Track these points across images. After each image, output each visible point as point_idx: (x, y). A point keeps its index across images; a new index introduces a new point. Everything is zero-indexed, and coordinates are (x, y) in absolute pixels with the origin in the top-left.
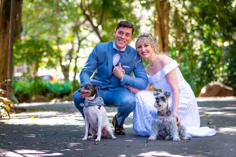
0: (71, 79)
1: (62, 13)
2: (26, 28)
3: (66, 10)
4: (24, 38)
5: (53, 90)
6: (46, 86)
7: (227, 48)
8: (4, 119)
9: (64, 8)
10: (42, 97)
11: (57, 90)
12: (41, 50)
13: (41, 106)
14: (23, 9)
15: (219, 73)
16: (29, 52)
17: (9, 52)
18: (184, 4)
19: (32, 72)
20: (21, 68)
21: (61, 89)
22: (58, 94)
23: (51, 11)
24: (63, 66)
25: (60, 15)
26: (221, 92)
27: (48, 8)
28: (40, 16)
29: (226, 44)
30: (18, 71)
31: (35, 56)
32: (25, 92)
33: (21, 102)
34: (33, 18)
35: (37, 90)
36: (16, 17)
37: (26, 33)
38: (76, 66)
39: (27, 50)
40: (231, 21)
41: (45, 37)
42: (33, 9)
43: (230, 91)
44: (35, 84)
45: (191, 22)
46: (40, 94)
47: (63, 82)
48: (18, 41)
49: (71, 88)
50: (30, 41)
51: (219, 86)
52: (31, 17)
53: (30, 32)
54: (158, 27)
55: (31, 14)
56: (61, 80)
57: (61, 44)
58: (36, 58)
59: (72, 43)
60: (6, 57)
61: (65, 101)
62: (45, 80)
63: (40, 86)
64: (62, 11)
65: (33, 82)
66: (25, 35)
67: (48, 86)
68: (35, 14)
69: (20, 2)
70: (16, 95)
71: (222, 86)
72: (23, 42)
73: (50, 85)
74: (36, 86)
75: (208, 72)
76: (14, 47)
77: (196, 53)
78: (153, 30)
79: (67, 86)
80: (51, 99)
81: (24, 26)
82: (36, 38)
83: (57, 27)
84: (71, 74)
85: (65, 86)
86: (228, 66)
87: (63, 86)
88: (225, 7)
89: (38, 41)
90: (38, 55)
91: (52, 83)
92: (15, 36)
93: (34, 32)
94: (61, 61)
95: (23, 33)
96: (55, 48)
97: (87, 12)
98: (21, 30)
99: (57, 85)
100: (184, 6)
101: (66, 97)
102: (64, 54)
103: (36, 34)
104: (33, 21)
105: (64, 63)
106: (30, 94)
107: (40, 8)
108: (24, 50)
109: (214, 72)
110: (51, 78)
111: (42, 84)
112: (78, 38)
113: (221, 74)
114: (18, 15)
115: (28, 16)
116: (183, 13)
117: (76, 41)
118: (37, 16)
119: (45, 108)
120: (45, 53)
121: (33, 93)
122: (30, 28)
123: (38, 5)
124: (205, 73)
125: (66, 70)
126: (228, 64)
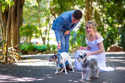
0: (46, 43)
1: (41, 13)
2: (25, 20)
3: (43, 11)
4: (24, 25)
5: (38, 49)
6: (35, 47)
7: (120, 28)
8: (17, 63)
9: (42, 10)
10: (34, 52)
11: (40, 48)
12: (32, 30)
13: (33, 56)
14: (24, 11)
15: (116, 40)
16: (26, 31)
17: (18, 31)
18: (99, 7)
19: (28, 40)
20: (23, 38)
21: (42, 48)
22: (41, 50)
23: (36, 11)
24: (42, 38)
25: (40, 13)
26: (117, 50)
27: (35, 10)
28: (32, 14)
29: (120, 26)
30: (22, 40)
31: (30, 33)
32: (26, 50)
33: (24, 54)
34: (28, 15)
35: (31, 49)
36: (20, 15)
37: (25, 22)
38: (48, 38)
39: (25, 31)
40: (122, 14)
41: (34, 24)
42: (28, 11)
43: (121, 49)
44: (30, 46)
45: (103, 15)
46: (32, 51)
47: (43, 45)
48: (22, 26)
49: (47, 48)
50: (27, 26)
51: (116, 47)
52: (27, 15)
53: (27, 21)
54: (87, 18)
55: (27, 13)
56: (42, 44)
57: (41, 27)
58: (30, 34)
59: (46, 26)
60: (17, 34)
61: (44, 54)
62: (35, 44)
63: (32, 47)
64: (41, 11)
65: (29, 45)
66: (25, 23)
67: (36, 47)
68: (29, 13)
69: (22, 8)
70: (22, 52)
71: (118, 46)
72: (24, 27)
73: (37, 46)
74: (31, 47)
75: (111, 40)
76: (20, 29)
77: (105, 31)
78: (84, 19)
79: (45, 47)
80: (38, 53)
81: (24, 19)
82: (30, 25)
83: (39, 19)
84: (46, 41)
85: (44, 47)
86: (121, 37)
87: (43, 47)
88: (120, 8)
89: (31, 26)
90: (31, 32)
91: (38, 45)
92: (20, 24)
93: (29, 22)
94: (41, 35)
95: (24, 22)
96: (38, 29)
97: (53, 12)
98: (23, 21)
99: (40, 46)
100: (100, 8)
101: (44, 52)
102: (43, 32)
103: (30, 22)
104: (28, 17)
105: (43, 36)
106: (28, 51)
107: (31, 10)
108: (24, 30)
109: (114, 40)
110: (37, 43)
111: (33, 46)
112: (49, 24)
113: (117, 41)
114: (21, 14)
115: (26, 14)
116: (99, 12)
117: (48, 26)
118: (30, 14)
119: (35, 58)
120: (34, 32)
121: (29, 50)
122: (27, 20)
123: (30, 9)
124: (110, 40)
125: (44, 39)
126: (121, 36)
